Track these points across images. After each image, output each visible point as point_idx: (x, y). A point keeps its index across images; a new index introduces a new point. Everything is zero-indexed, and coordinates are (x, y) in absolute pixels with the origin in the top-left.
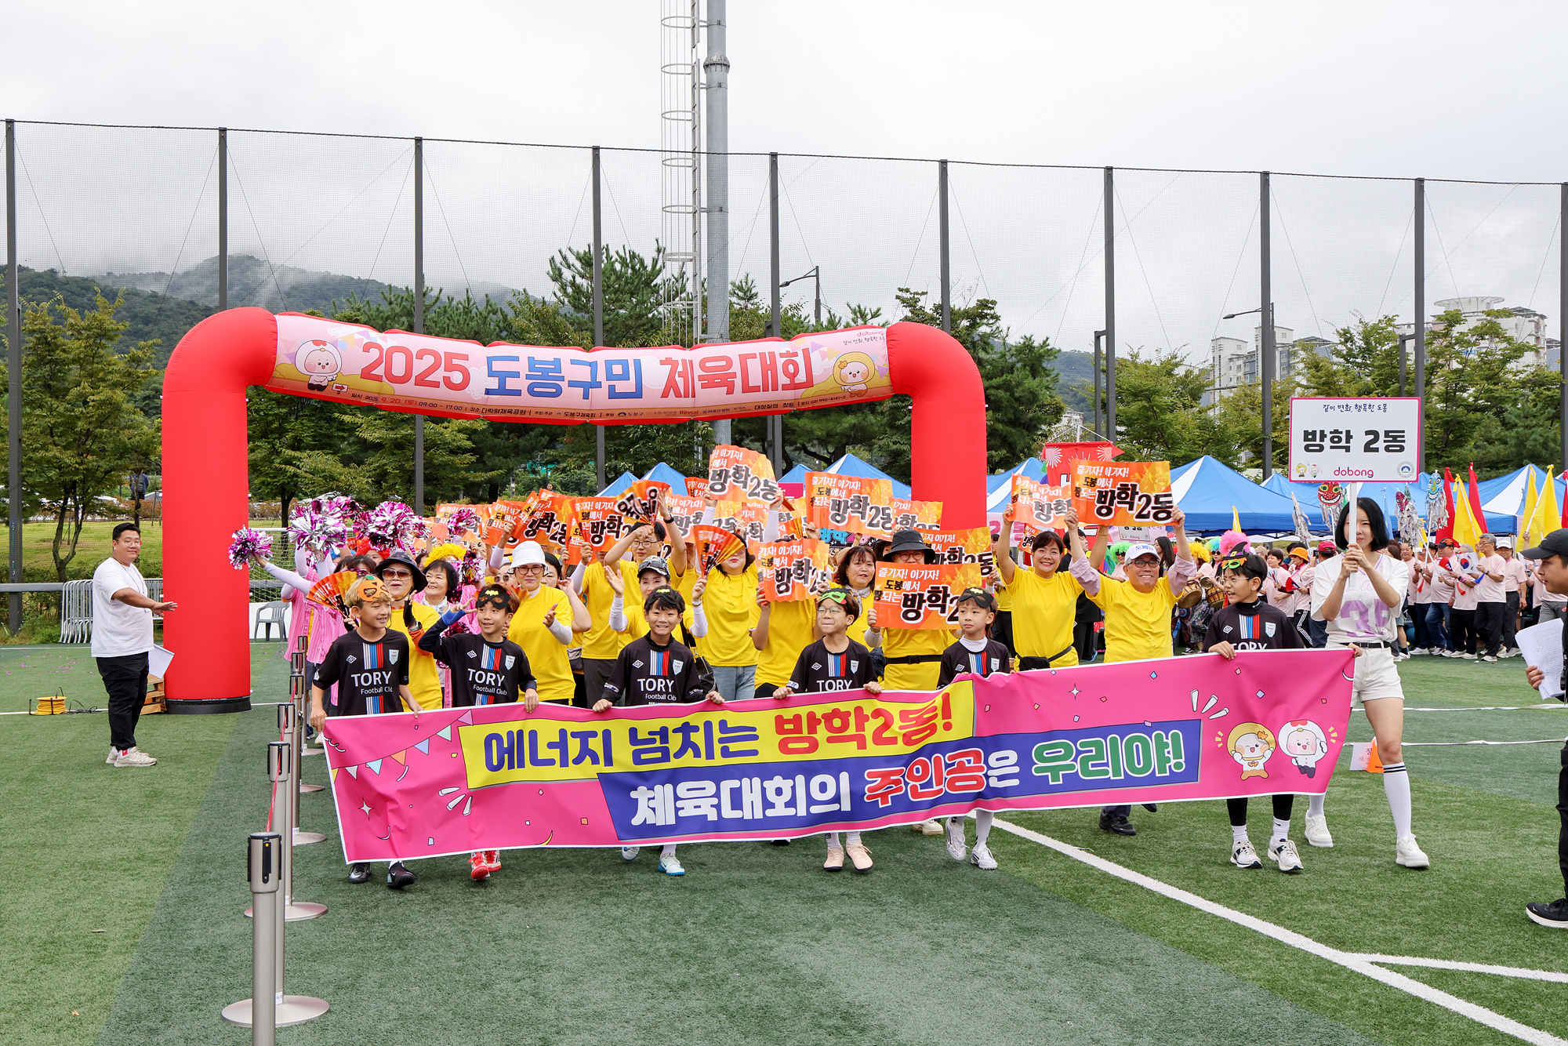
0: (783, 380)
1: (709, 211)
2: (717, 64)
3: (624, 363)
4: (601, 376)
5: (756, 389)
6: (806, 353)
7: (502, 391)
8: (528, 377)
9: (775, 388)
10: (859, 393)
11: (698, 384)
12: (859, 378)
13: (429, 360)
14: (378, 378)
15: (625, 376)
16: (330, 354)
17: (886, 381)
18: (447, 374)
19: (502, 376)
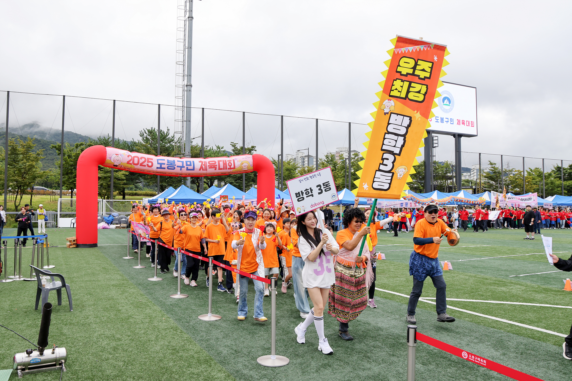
0: (228, 167)
1: (186, 121)
2: (189, 85)
3: (190, 162)
4: (185, 165)
5: (222, 169)
6: (234, 161)
7: (161, 168)
8: (167, 165)
9: (226, 169)
10: (246, 171)
11: (208, 167)
12: (246, 167)
13: (143, 160)
14: (131, 164)
15: (190, 165)
16: (120, 158)
17: (252, 168)
18: (148, 163)
19: (161, 164)
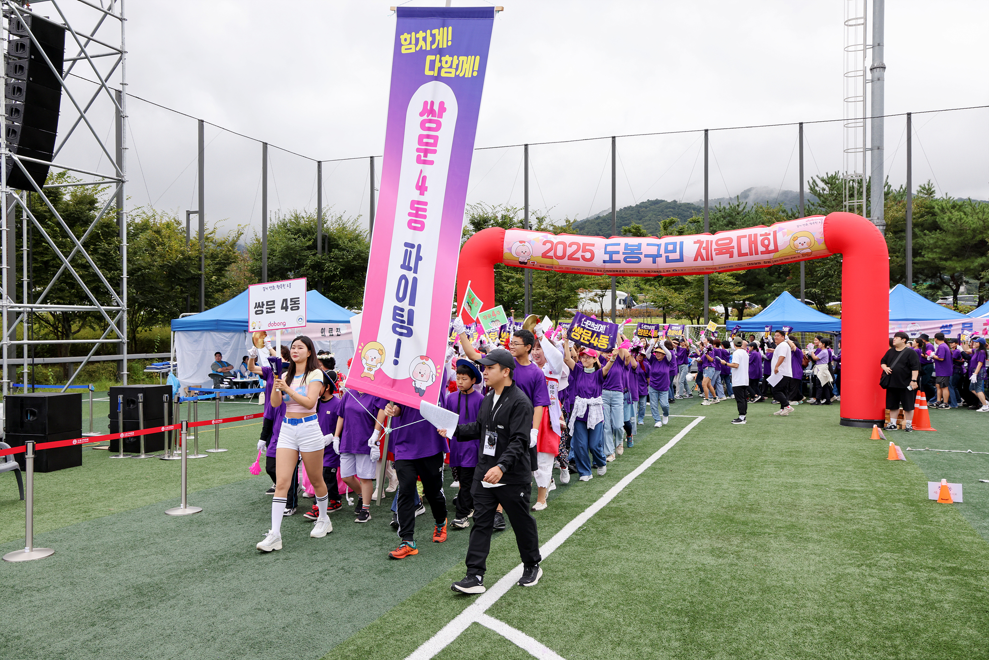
0: (761, 249)
1: (872, 149)
2: (879, 68)
3: (675, 244)
4: (662, 251)
5: (746, 254)
6: (775, 233)
7: (611, 261)
8: (624, 253)
9: (757, 253)
10: (807, 254)
11: (714, 253)
12: (805, 246)
13: (575, 247)
14: (551, 258)
15: (674, 251)
16: (527, 247)
17: (823, 246)
18: (583, 254)
19: (611, 254)
